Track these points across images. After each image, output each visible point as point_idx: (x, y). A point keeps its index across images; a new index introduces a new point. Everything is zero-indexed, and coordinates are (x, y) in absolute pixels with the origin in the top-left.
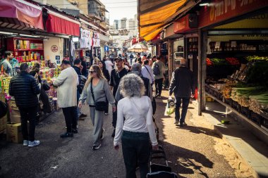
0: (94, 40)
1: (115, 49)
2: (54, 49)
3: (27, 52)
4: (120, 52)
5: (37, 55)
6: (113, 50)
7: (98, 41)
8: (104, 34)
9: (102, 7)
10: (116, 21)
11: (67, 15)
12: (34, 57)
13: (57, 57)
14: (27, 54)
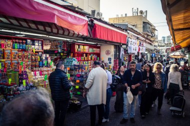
0: (141, 48)
1: (161, 56)
2: (108, 53)
3: (86, 54)
4: (164, 58)
5: (94, 57)
6: (159, 56)
7: (144, 48)
8: (151, 44)
9: (153, 27)
10: (164, 37)
11: (116, 27)
12: (91, 58)
13: (110, 59)
14: (86, 56)
